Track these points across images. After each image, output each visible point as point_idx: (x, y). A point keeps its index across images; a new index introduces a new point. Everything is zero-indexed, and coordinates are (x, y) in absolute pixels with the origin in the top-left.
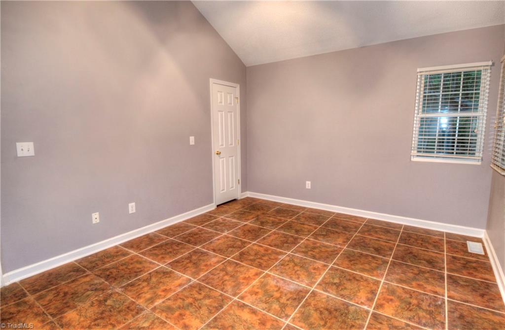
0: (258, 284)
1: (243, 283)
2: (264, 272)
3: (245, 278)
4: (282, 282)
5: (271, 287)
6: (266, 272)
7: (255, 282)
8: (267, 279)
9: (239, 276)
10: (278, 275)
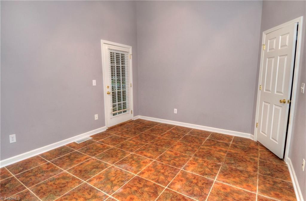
0: (142, 167)
1: (151, 168)
2: (138, 175)
3: (151, 170)
4: (128, 168)
5: (135, 166)
6: (136, 175)
7: (144, 168)
8: (136, 170)
9: (155, 172)
10: (129, 173)
